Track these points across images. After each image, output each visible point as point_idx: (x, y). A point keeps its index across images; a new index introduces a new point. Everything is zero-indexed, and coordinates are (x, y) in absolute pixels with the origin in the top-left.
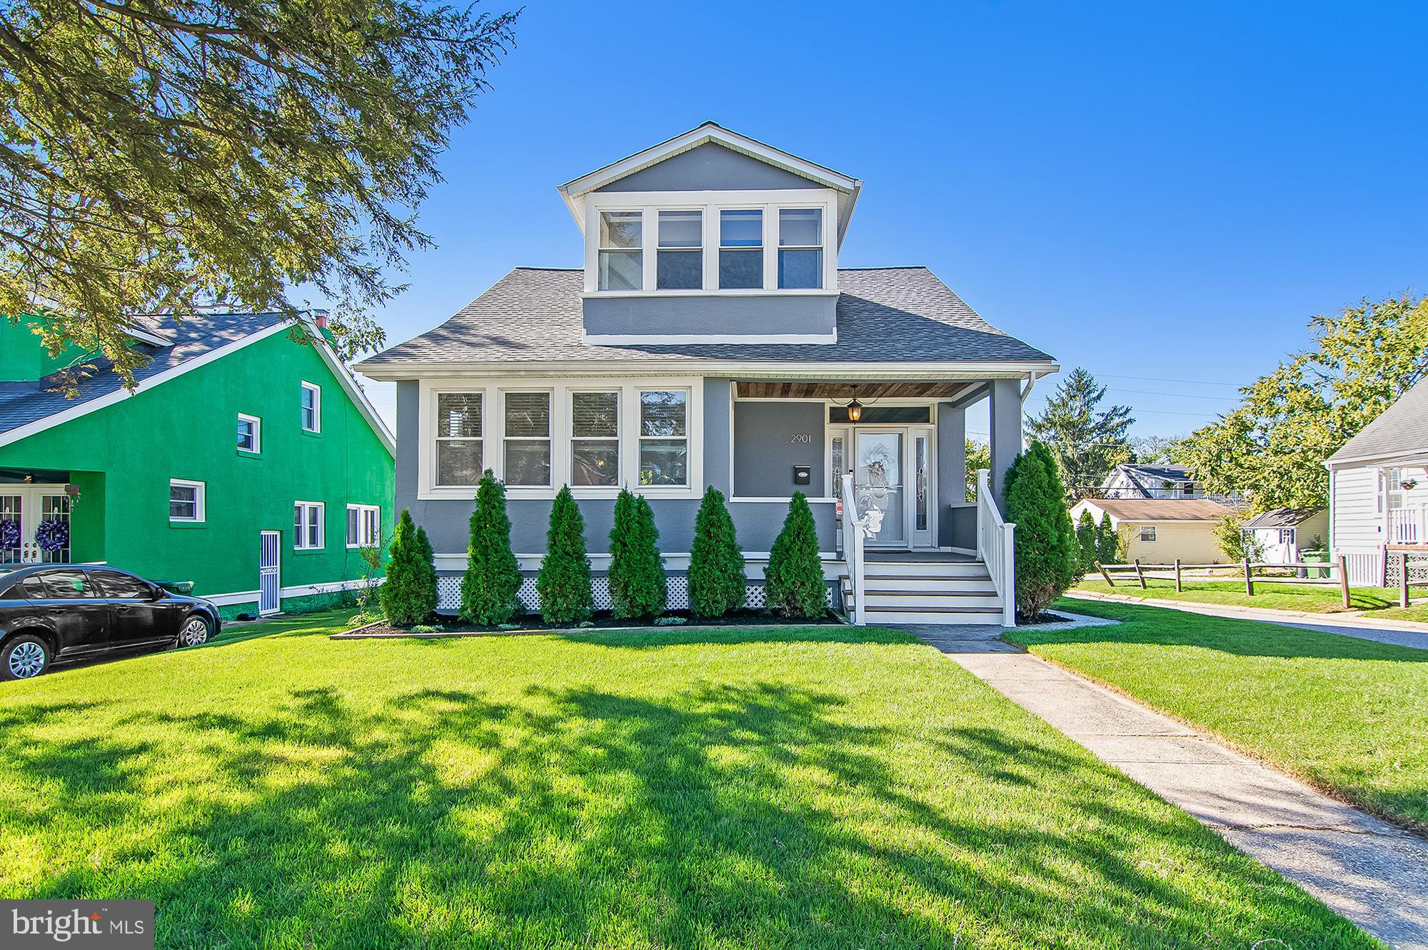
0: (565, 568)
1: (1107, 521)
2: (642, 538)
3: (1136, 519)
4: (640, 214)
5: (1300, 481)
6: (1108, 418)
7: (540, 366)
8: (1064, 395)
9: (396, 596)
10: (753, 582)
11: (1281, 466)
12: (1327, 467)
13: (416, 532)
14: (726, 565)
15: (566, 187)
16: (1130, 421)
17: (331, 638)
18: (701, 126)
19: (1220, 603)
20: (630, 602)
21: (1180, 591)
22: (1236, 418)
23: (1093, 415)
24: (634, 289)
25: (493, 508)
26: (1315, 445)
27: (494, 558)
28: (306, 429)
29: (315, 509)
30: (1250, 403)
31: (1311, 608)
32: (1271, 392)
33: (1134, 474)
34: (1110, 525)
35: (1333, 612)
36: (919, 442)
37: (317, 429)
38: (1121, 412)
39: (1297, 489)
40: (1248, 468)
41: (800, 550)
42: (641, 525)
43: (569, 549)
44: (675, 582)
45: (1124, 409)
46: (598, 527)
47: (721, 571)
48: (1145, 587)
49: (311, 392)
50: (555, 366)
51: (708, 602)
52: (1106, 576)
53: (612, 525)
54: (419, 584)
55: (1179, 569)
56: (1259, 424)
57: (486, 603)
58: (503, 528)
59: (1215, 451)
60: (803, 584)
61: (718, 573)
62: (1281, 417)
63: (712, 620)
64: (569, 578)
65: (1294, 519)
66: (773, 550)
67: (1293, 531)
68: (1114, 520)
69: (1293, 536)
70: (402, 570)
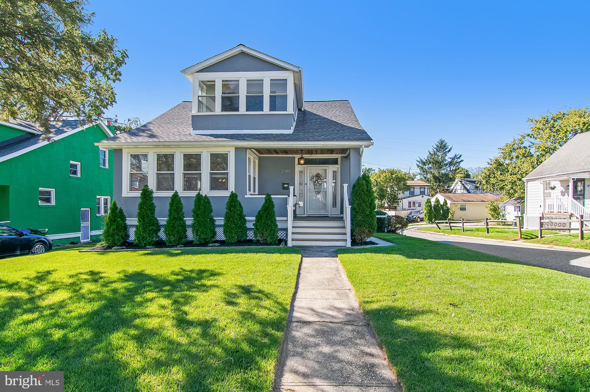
0: (174, 224)
1: (446, 203)
2: (205, 212)
3: (458, 201)
4: (215, 81)
5: (520, 186)
6: (453, 159)
7: (168, 143)
8: (435, 150)
9: (108, 235)
10: (250, 229)
11: (513, 180)
12: (524, 181)
13: (118, 210)
14: (237, 222)
15: (184, 71)
16: (462, 161)
17: (79, 252)
18: (238, 46)
19: (475, 237)
20: (199, 237)
21: (463, 231)
22: (496, 160)
23: (446, 158)
24: (212, 111)
25: (147, 200)
26: (526, 171)
27: (147, 220)
28: (102, 167)
29: (107, 199)
30: (502, 154)
31: (507, 239)
32: (510, 149)
33: (463, 183)
34: (447, 204)
35: (514, 240)
36: (335, 172)
37: (107, 166)
38: (458, 157)
39: (518, 189)
40: (500, 180)
41: (266, 217)
42: (205, 207)
43: (176, 216)
44: (219, 229)
45: (459, 156)
46: (188, 207)
47: (235, 225)
48: (451, 230)
49: (105, 152)
50: (174, 143)
51: (230, 237)
52: (437, 225)
53: (193, 207)
54: (119, 230)
55: (463, 223)
56: (506, 163)
57: (143, 238)
58: (152, 208)
59: (488, 173)
60: (266, 230)
61: (234, 226)
62: (514, 160)
63: (232, 244)
64: (175, 228)
65: (520, 202)
66: (256, 216)
67: (519, 206)
68: (449, 202)
69: (519, 208)
70: (112, 225)
